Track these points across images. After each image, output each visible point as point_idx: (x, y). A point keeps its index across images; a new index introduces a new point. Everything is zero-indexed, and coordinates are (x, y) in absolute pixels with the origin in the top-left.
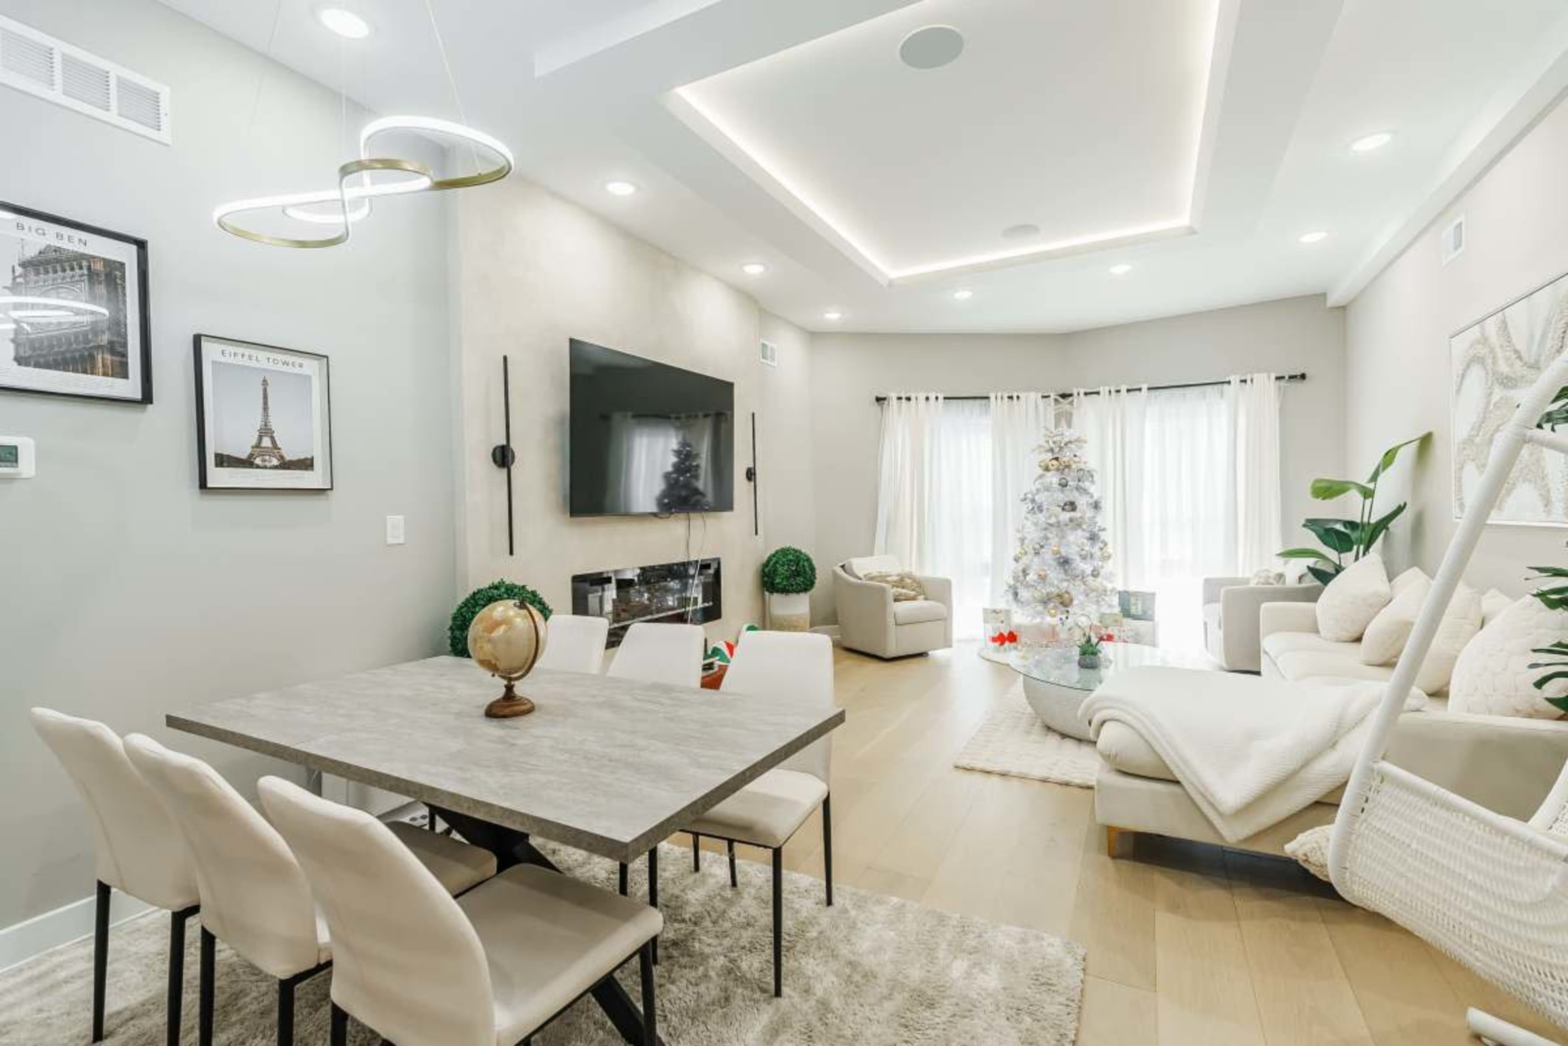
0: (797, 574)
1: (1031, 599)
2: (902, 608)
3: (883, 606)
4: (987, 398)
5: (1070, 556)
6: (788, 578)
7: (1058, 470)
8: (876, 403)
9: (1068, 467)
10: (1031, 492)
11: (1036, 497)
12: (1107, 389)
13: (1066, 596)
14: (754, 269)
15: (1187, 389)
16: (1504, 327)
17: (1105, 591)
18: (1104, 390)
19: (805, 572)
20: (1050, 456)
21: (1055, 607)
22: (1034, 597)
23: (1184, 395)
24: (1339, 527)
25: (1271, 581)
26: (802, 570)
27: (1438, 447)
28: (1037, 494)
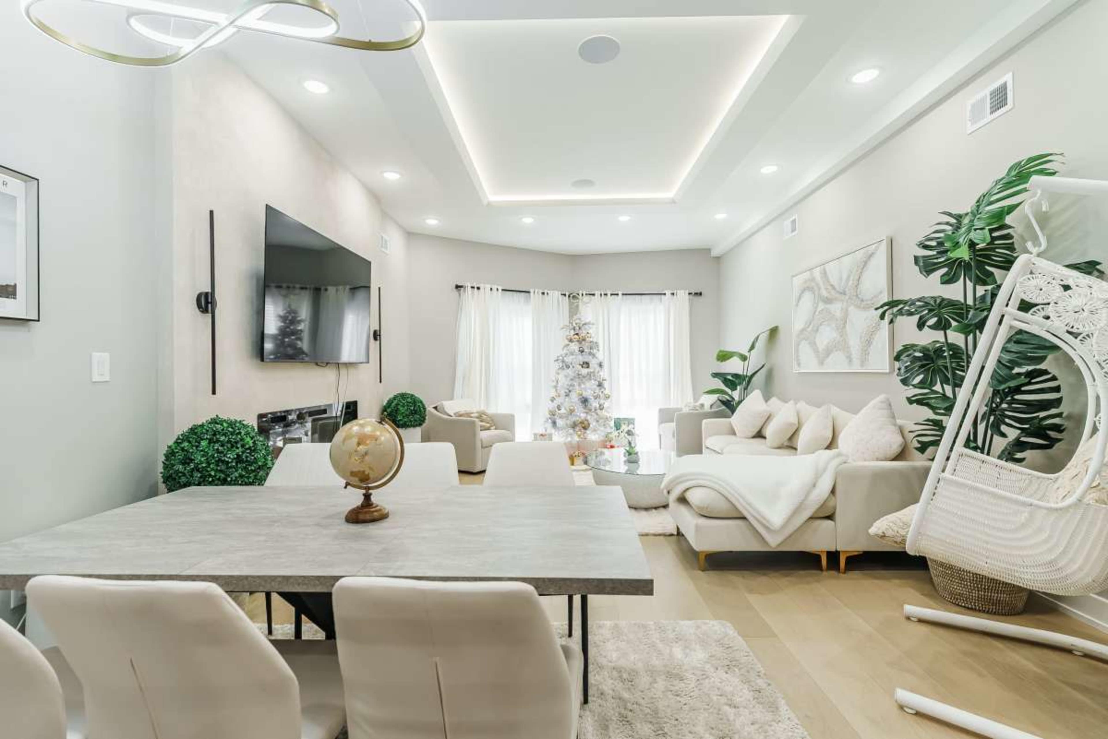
0: (415, 412)
1: (565, 425)
2: (484, 435)
3: (474, 435)
4: (529, 292)
5: (588, 397)
6: (407, 416)
7: (578, 341)
8: (455, 290)
9: (584, 340)
10: (561, 356)
11: (565, 358)
12: (599, 293)
13: (586, 422)
14: (392, 176)
15: (643, 296)
16: (824, 273)
17: (607, 418)
18: (597, 293)
19: (420, 410)
20: (572, 332)
21: (580, 430)
22: (567, 424)
23: (641, 299)
24: (730, 377)
25: (697, 408)
26: (418, 410)
27: (782, 334)
28: (565, 356)
